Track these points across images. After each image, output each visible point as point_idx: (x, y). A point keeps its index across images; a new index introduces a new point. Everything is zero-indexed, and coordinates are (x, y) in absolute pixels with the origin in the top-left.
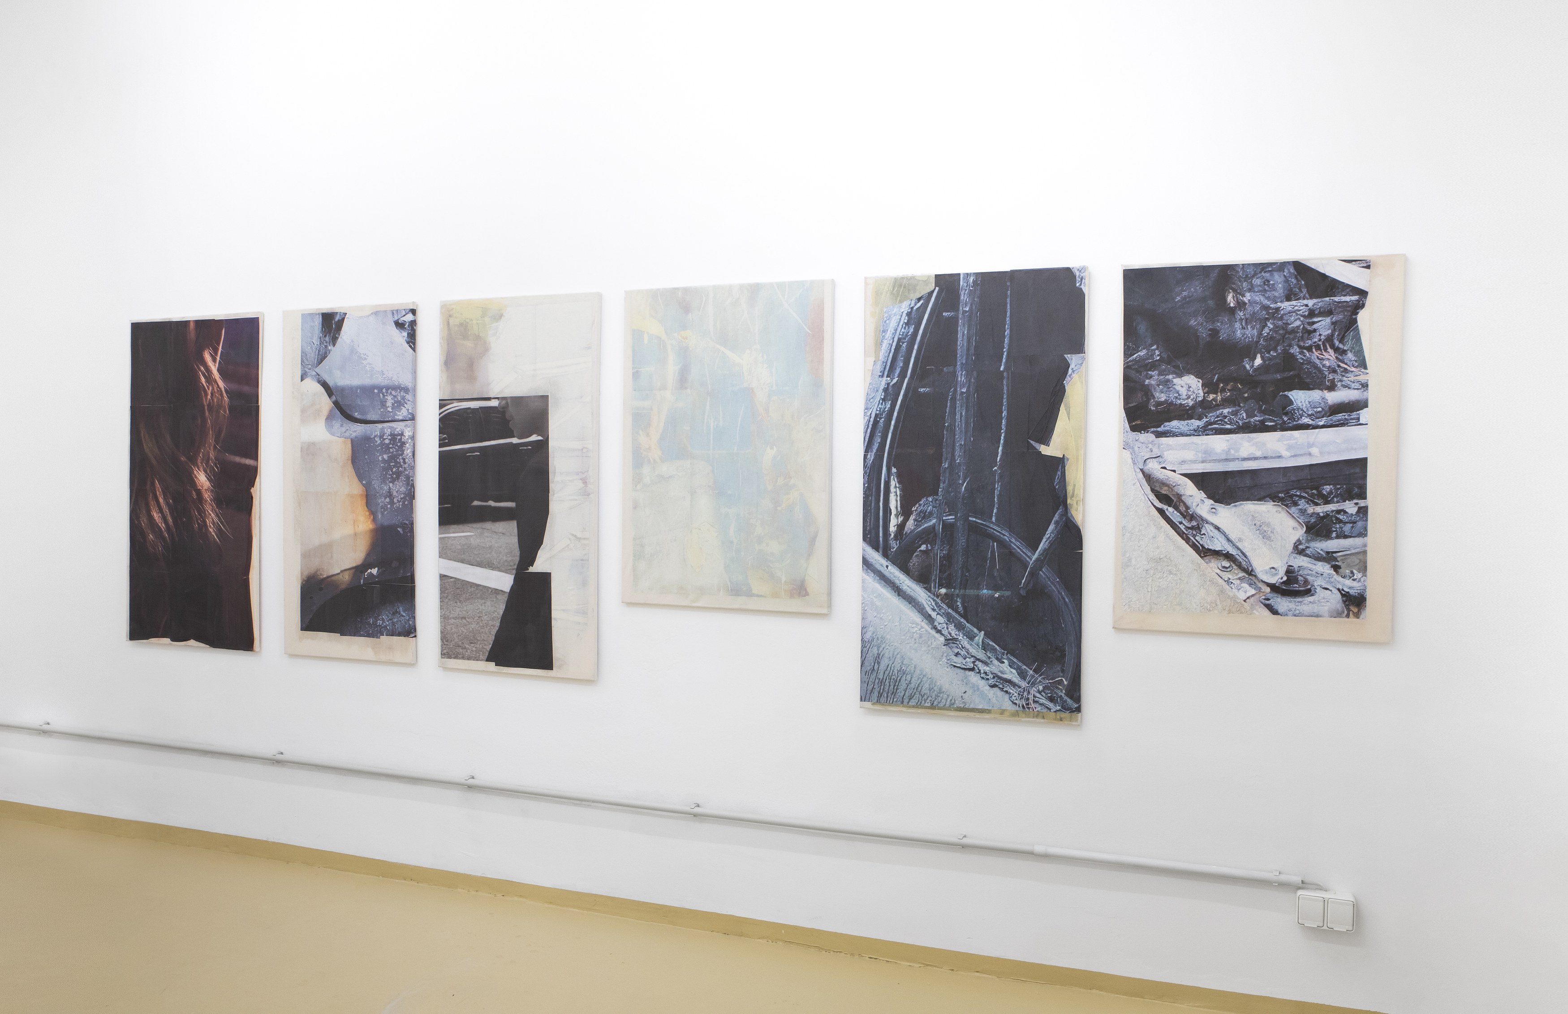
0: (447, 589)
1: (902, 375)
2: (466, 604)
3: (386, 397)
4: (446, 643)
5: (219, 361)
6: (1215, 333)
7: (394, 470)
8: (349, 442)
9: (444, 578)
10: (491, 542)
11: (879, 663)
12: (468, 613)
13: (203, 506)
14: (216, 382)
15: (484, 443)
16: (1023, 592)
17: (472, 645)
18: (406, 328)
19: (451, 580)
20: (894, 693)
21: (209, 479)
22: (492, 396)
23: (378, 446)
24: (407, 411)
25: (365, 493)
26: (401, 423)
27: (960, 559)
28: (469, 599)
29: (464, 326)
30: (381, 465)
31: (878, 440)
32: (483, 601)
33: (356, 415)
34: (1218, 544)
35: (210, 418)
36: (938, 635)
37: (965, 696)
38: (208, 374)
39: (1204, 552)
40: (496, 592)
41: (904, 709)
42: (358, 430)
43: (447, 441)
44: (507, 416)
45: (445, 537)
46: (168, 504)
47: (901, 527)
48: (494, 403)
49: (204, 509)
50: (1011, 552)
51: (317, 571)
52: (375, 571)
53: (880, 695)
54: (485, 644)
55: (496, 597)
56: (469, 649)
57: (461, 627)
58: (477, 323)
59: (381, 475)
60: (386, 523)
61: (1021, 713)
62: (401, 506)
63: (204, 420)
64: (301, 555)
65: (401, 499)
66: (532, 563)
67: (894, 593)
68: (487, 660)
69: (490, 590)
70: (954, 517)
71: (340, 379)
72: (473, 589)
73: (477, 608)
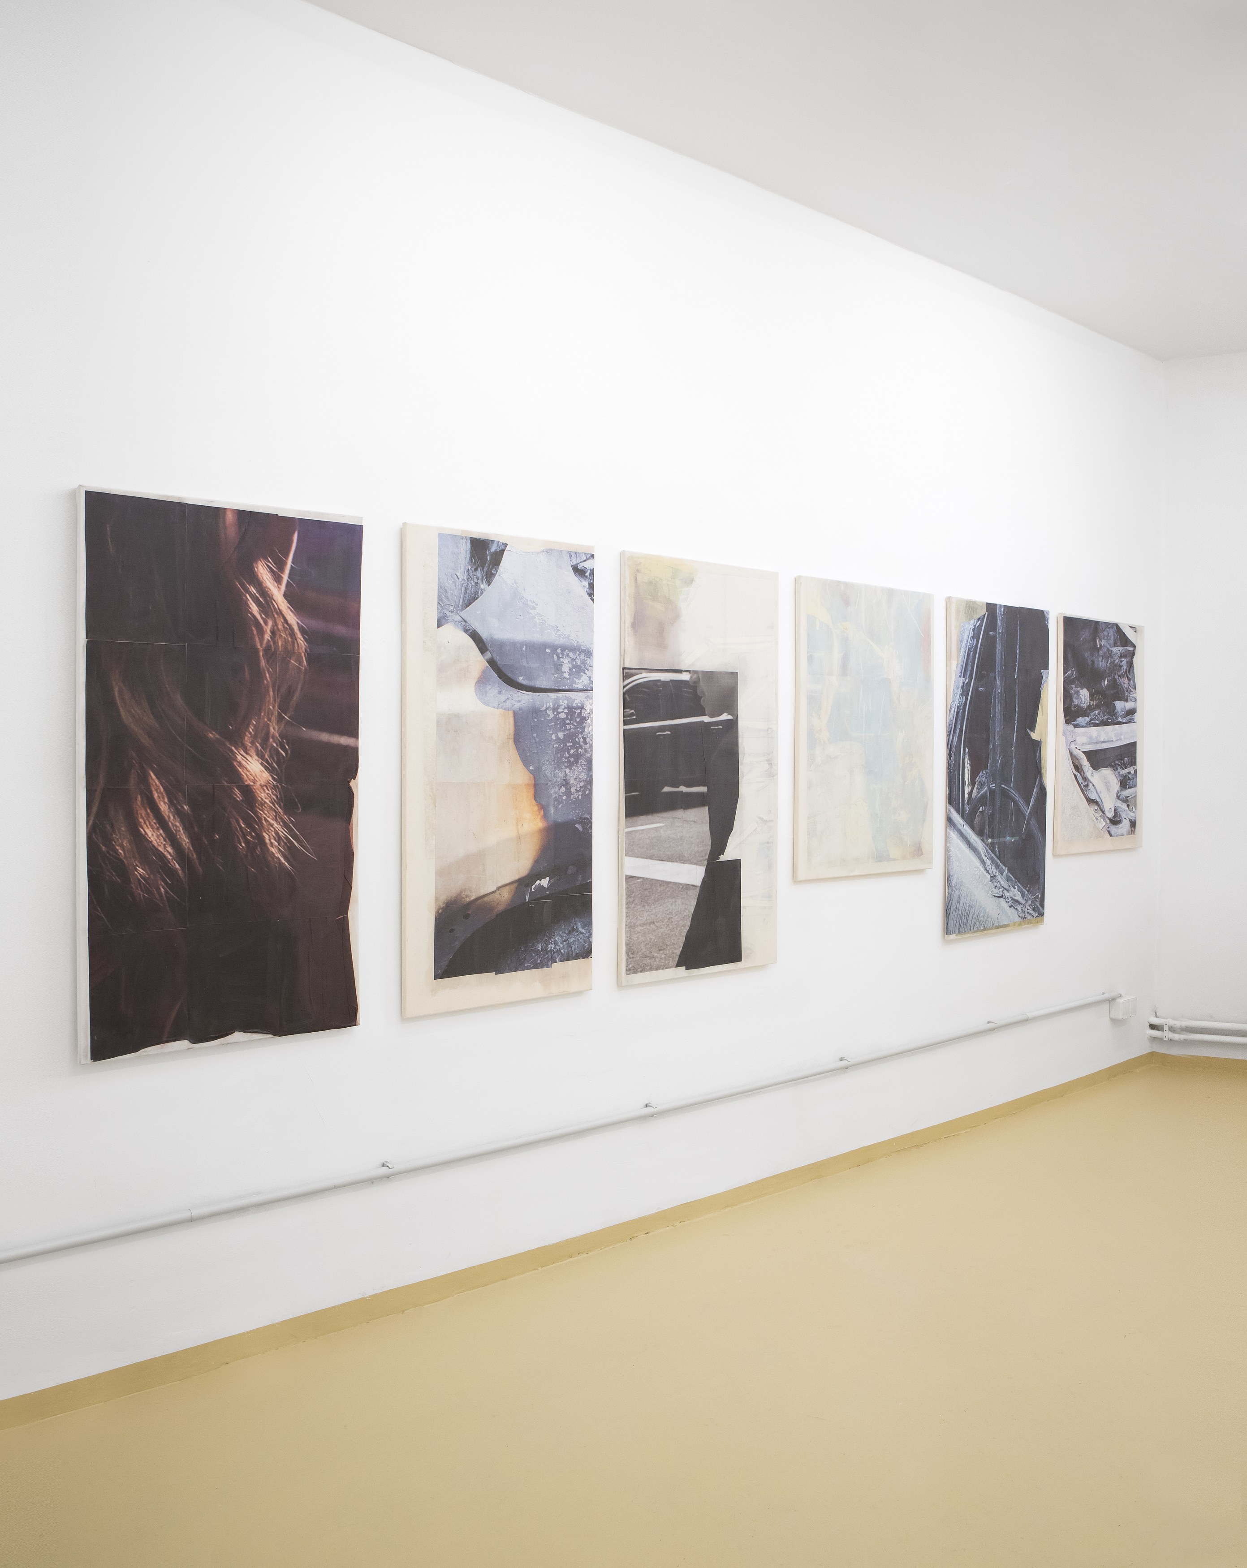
0: (633, 892)
1: (971, 677)
2: (656, 905)
3: (562, 660)
4: (631, 956)
5: (288, 581)
6: (1093, 661)
7: (572, 751)
8: (511, 714)
9: (630, 880)
10: (682, 832)
11: (959, 902)
12: (657, 916)
13: (255, 813)
14: (280, 613)
15: (675, 720)
16: (1024, 837)
17: (661, 952)
18: (586, 577)
19: (639, 880)
20: (966, 924)
21: (269, 769)
22: (683, 669)
23: (551, 720)
24: (588, 679)
25: (533, 782)
26: (580, 693)
27: (997, 816)
28: (658, 900)
29: (653, 585)
30: (555, 746)
31: (959, 726)
32: (673, 900)
33: (521, 680)
34: (1093, 796)
35: (268, 671)
36: (987, 874)
37: (999, 917)
38: (266, 600)
39: (1090, 801)
40: (688, 887)
41: (971, 935)
42: (524, 699)
43: (635, 717)
44: (699, 693)
45: (632, 831)
46: (179, 813)
47: (970, 794)
48: (685, 677)
49: (257, 816)
50: (1019, 808)
51: (461, 892)
52: (545, 882)
53: (960, 927)
54: (675, 948)
55: (687, 893)
56: (658, 958)
57: (649, 934)
58: (668, 585)
59: (555, 758)
60: (560, 820)
61: (1023, 924)
62: (580, 797)
63: (258, 674)
64: (437, 873)
65: (581, 787)
66: (722, 852)
67: (967, 846)
68: (676, 967)
69: (681, 887)
70: (994, 785)
71: (493, 630)
72: (662, 888)
73: (666, 909)
